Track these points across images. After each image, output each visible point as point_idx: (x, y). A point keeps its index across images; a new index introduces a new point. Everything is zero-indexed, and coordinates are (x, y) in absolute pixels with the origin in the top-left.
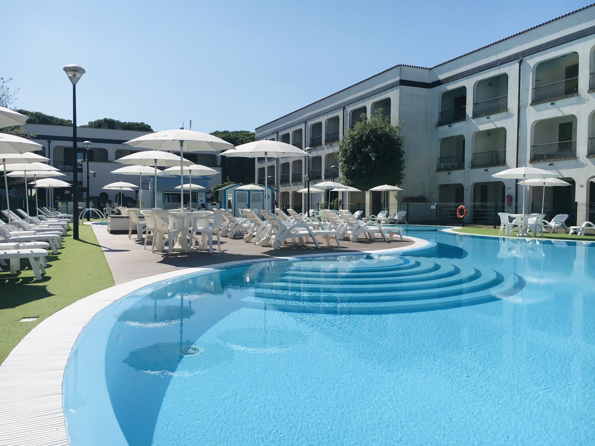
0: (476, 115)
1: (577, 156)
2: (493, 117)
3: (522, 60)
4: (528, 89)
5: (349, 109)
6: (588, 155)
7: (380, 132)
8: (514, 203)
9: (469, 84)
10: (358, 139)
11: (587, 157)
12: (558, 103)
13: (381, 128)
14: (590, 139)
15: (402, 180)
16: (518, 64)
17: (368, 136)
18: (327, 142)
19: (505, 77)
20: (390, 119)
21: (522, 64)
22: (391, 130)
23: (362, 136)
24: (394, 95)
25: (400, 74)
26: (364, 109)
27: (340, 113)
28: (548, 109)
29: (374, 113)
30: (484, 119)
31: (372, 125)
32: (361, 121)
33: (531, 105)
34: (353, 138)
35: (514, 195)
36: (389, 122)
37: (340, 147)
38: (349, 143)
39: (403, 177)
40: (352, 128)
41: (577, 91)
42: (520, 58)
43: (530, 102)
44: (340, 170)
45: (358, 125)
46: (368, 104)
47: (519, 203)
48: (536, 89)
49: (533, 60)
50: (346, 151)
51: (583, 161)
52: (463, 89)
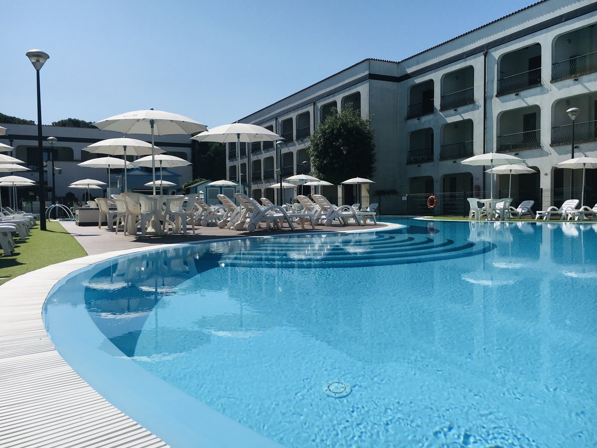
0: (443, 108)
1: (541, 145)
2: (460, 109)
3: (487, 53)
4: (493, 81)
5: (320, 104)
6: (552, 143)
7: (350, 126)
8: (482, 191)
9: (436, 77)
10: (329, 133)
11: (551, 146)
12: (522, 93)
13: (352, 122)
14: (553, 128)
15: (374, 173)
16: (483, 57)
17: (339, 130)
18: (298, 138)
19: (471, 69)
20: (360, 113)
21: (487, 56)
22: (362, 123)
23: (333, 130)
24: (363, 89)
25: (369, 68)
26: (334, 104)
27: (310, 109)
28: (513, 100)
29: (344, 107)
30: (452, 111)
31: (342, 119)
32: (332, 115)
33: (496, 96)
34: (324, 132)
35: (482, 186)
36: (360, 116)
37: (312, 141)
38: (320, 137)
39: (374, 171)
40: (323, 122)
41: (540, 81)
42: (485, 50)
43: (495, 93)
44: (312, 164)
45: (329, 119)
46: (338, 98)
47: (487, 191)
48: (500, 81)
49: (497, 52)
50: (317, 145)
51: (547, 149)
52: (431, 82)
